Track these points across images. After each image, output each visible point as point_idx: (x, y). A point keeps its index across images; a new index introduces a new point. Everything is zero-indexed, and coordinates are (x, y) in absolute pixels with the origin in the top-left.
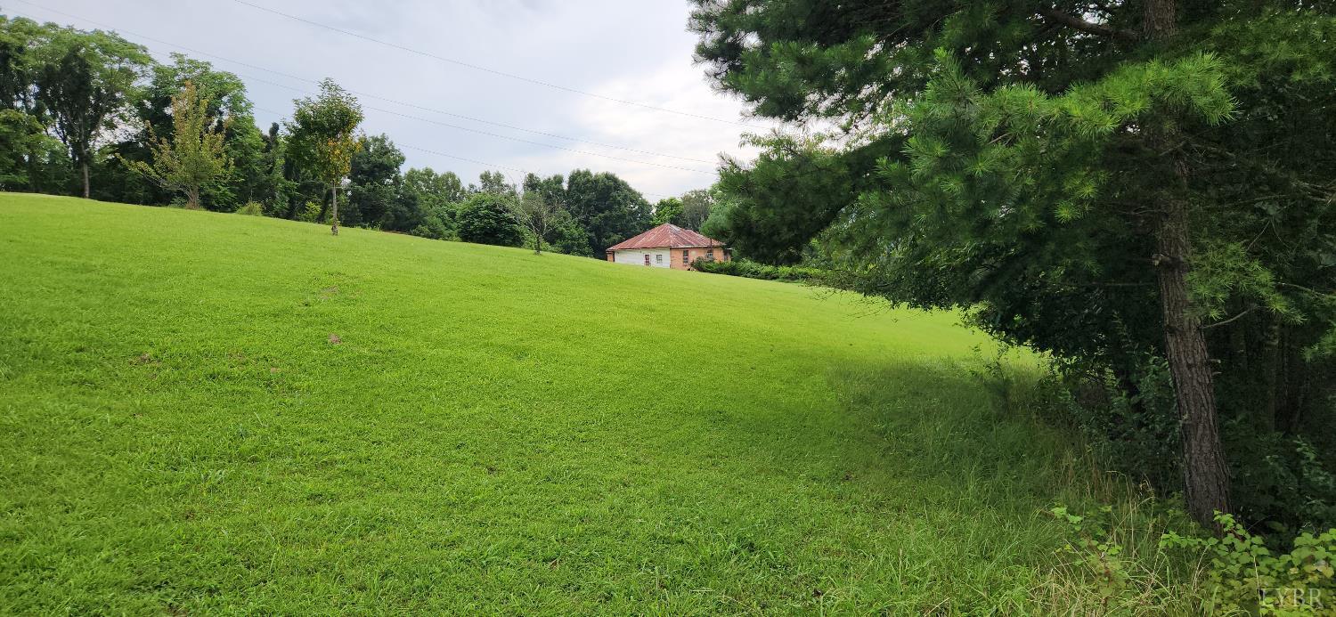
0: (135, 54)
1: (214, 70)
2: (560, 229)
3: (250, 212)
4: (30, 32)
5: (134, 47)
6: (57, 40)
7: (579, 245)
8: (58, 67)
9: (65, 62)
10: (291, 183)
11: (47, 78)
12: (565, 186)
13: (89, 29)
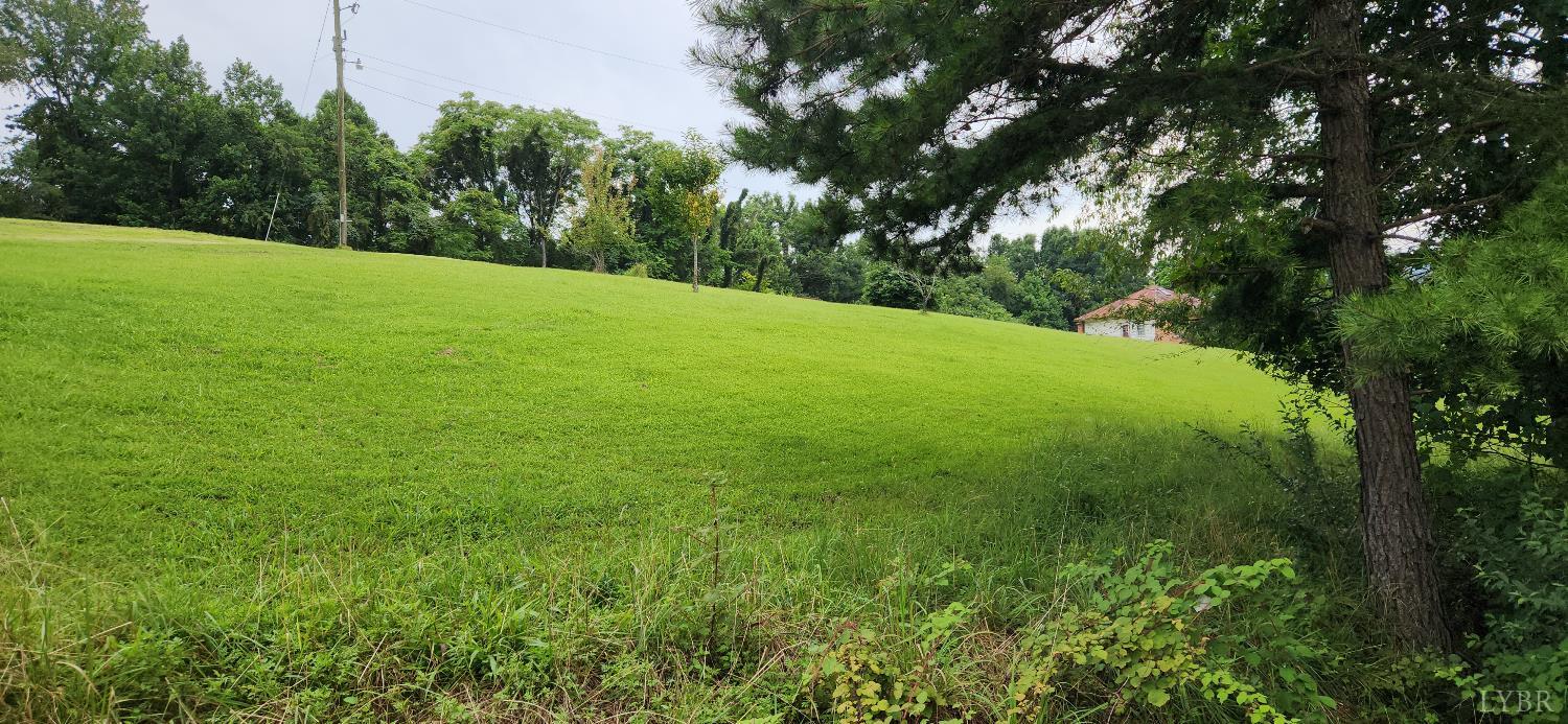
0: (585, 129)
1: (656, 139)
2: (1027, 297)
3: (636, 273)
4: (496, 116)
5: (587, 122)
6: (520, 120)
7: (1050, 317)
8: (521, 145)
9: (527, 141)
10: (727, 252)
11: (513, 160)
12: (1038, 247)
13: (549, 109)
